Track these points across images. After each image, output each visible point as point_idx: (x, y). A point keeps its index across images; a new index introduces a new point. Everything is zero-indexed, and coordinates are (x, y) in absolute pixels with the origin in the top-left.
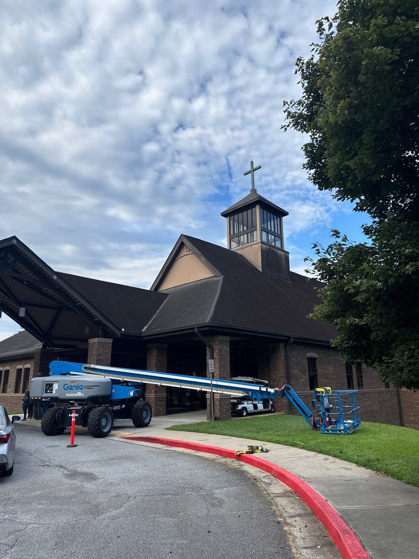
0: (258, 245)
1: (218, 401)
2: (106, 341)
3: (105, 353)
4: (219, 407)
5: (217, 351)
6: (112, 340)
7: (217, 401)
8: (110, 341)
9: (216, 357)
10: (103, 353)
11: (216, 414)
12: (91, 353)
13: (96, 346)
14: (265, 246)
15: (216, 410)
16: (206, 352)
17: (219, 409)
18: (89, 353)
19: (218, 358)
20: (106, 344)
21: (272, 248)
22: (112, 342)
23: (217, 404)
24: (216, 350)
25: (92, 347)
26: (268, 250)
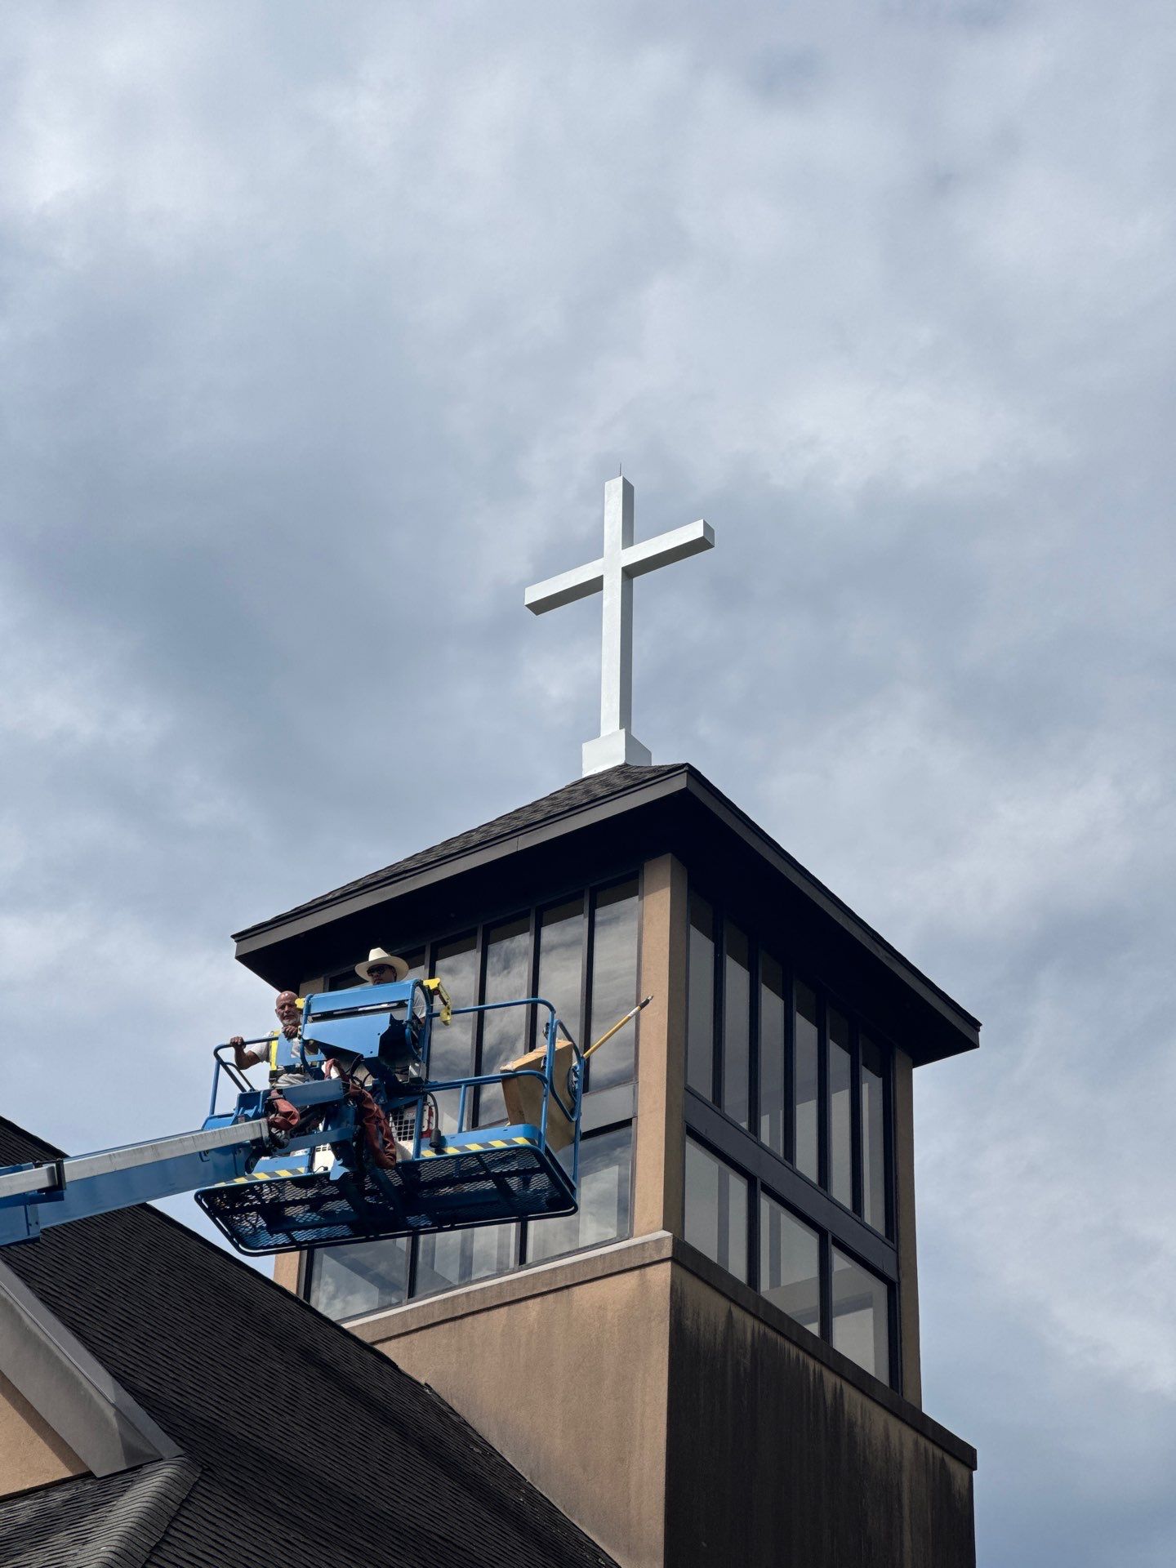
0: (644, 1286)
14: (722, 1304)
21: (794, 1351)
26: (746, 1362)
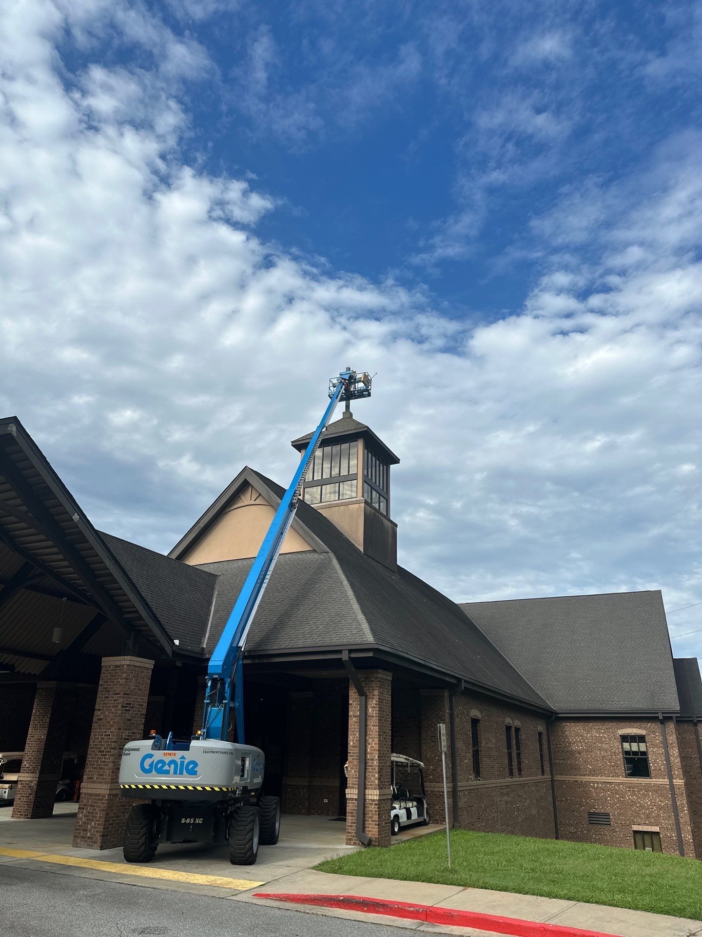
0: (360, 506)
1: (376, 804)
2: (143, 665)
3: (139, 690)
4: (376, 818)
5: (374, 702)
6: (153, 662)
7: (372, 804)
8: (149, 664)
9: (372, 714)
10: (135, 689)
11: (370, 831)
12: (106, 688)
13: (122, 672)
14: (370, 508)
15: (369, 824)
16: (348, 701)
17: (375, 821)
18: (100, 688)
19: (376, 716)
20: (142, 672)
21: (375, 513)
22: (152, 668)
23: (372, 811)
24: (374, 698)
25: (112, 676)
26: (372, 515)
